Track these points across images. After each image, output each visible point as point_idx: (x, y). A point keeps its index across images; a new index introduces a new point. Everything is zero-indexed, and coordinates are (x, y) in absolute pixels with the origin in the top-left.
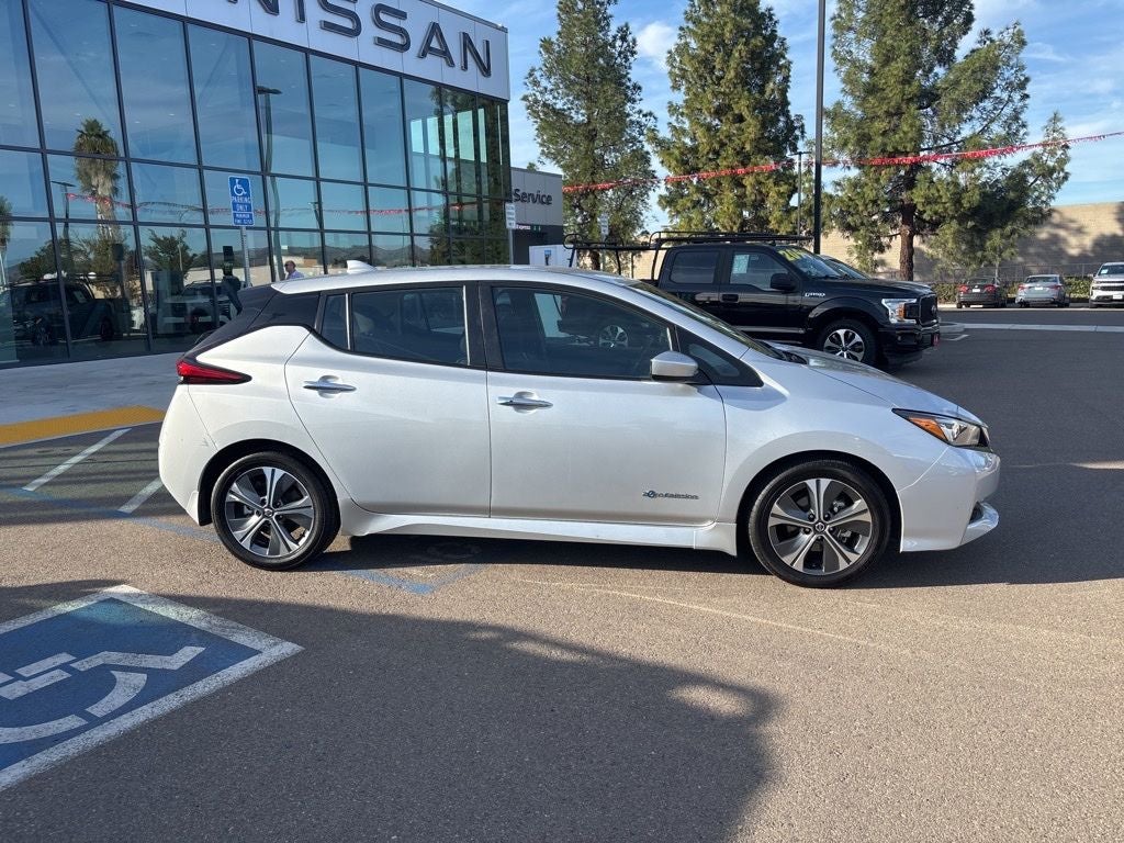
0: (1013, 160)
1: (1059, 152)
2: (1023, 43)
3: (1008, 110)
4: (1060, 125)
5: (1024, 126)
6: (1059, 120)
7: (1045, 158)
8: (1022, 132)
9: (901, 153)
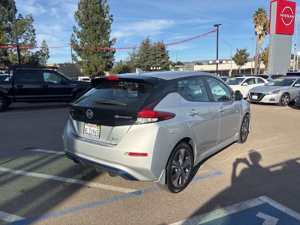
0: (34, 51)
1: (46, 50)
2: (33, 20)
3: (31, 37)
4: (46, 43)
5: (36, 42)
6: (45, 42)
7: (43, 51)
8: (35, 44)
9: (3, 45)
